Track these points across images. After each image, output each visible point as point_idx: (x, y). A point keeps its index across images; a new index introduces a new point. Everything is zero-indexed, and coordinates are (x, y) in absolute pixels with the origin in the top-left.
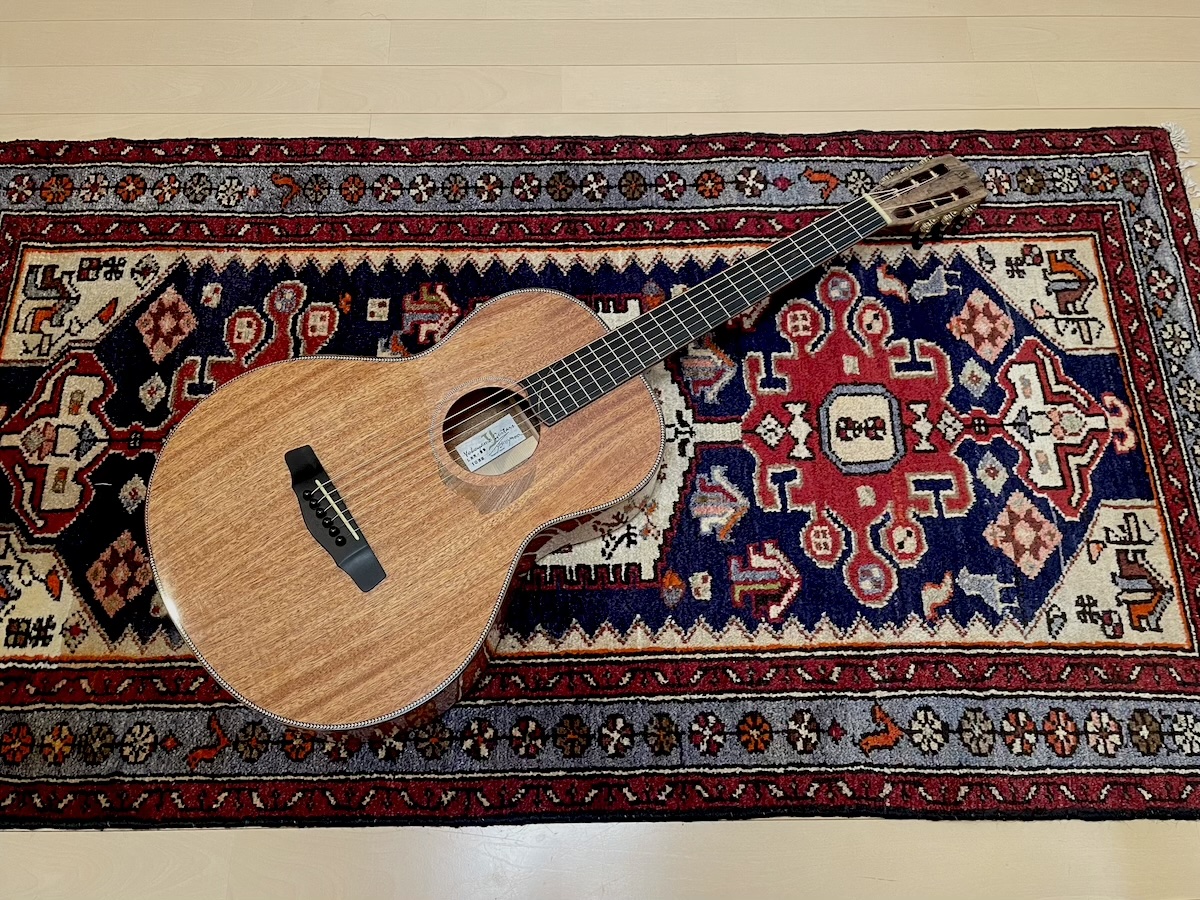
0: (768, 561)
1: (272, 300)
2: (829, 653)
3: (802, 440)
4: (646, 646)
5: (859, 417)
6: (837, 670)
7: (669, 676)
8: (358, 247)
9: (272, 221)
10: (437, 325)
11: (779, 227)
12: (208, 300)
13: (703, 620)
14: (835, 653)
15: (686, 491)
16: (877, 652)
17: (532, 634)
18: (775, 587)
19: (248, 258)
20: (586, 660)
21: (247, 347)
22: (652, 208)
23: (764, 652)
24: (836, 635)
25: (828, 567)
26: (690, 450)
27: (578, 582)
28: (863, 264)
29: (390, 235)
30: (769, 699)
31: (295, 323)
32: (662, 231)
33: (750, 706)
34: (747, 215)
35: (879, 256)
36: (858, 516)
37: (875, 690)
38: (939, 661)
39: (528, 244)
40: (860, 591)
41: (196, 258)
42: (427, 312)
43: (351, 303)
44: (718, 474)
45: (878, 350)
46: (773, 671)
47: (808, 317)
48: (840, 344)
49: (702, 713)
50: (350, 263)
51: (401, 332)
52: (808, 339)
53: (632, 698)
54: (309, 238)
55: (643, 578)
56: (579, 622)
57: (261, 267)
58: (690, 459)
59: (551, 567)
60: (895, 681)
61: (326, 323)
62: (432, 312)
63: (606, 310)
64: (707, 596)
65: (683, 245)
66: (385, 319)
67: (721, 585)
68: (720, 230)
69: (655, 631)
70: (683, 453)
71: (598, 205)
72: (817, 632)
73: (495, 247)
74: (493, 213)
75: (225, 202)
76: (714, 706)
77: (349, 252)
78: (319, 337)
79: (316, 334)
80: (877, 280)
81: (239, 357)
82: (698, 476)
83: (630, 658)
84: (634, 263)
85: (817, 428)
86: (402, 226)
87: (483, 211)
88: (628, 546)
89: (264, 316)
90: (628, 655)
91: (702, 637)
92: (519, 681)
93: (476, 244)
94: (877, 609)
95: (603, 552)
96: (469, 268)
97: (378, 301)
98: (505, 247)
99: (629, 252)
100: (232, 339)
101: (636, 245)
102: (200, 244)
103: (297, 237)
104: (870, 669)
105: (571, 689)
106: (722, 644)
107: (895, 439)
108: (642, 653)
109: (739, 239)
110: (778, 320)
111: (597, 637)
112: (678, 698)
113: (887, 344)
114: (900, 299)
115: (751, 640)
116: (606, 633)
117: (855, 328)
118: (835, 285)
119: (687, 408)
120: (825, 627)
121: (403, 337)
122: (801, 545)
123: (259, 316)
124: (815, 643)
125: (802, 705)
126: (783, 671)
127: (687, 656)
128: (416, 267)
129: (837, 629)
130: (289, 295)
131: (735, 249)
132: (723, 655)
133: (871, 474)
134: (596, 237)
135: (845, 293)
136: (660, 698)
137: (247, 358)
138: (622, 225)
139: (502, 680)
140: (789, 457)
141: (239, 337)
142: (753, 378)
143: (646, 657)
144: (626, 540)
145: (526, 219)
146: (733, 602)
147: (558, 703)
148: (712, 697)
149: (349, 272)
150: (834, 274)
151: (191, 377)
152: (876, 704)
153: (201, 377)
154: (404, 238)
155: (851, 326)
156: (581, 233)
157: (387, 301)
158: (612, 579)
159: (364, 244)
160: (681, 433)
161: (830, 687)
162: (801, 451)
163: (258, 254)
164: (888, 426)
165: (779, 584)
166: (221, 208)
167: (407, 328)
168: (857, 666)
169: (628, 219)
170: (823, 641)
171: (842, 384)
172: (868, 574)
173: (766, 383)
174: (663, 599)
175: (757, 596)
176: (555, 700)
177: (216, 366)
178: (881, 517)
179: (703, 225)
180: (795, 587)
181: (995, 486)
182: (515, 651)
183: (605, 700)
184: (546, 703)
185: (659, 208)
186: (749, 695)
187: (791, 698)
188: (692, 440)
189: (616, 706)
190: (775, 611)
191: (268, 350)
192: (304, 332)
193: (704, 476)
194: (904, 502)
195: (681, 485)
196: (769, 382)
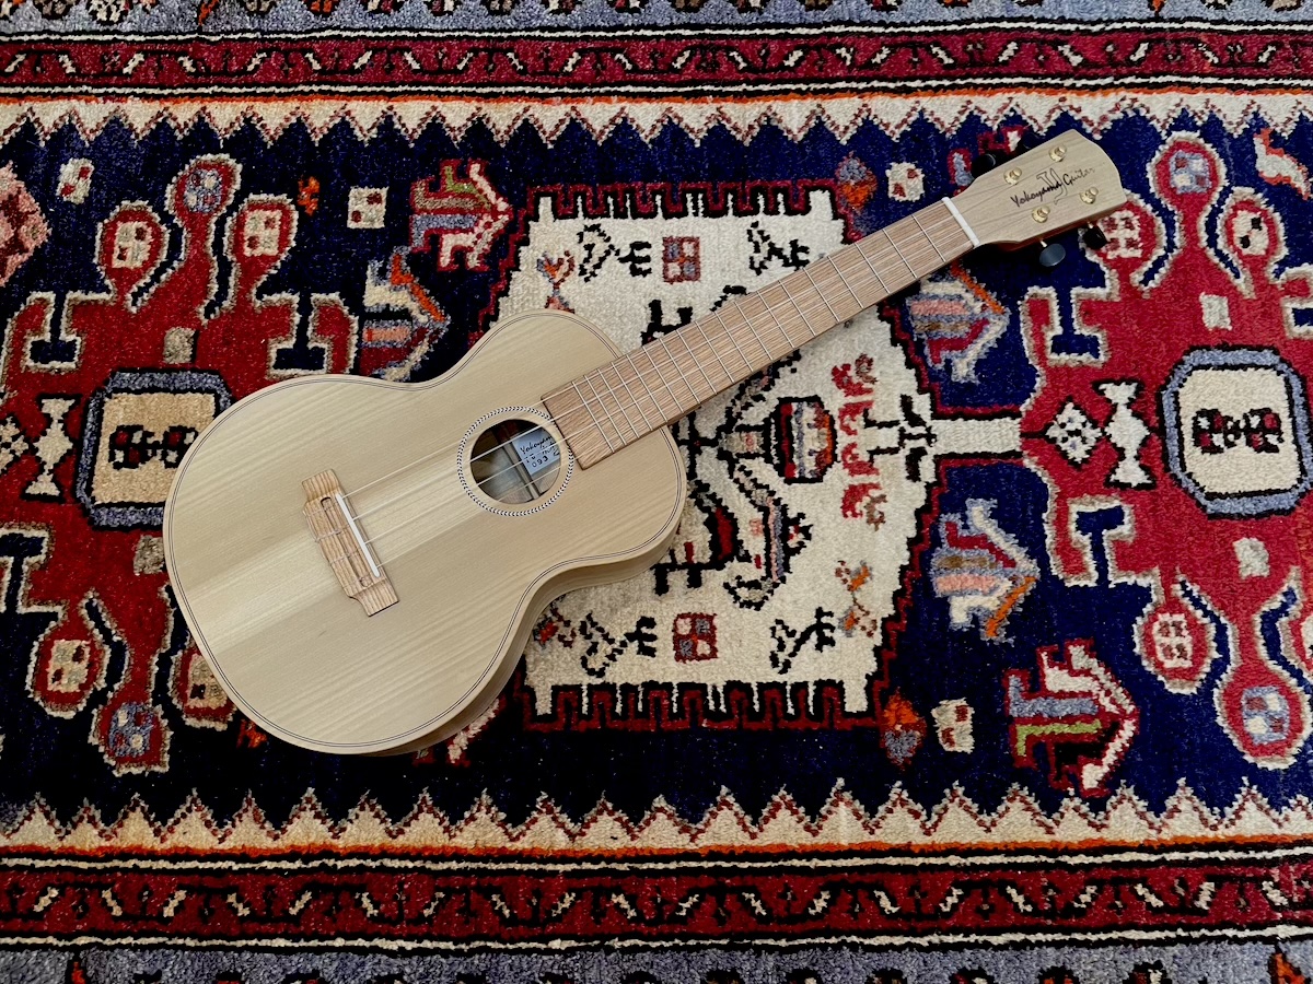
0: (1076, 680)
1: (180, 188)
2: (1193, 855)
3: (1131, 452)
4: (857, 840)
5: (1234, 409)
6: (1208, 887)
7: (901, 897)
8: (331, 95)
9: (180, 48)
10: (472, 237)
11: (1076, 60)
12: (68, 189)
13: (960, 791)
14: (1203, 855)
15: (922, 547)
16: (1279, 853)
17: (647, 814)
18: (1092, 728)
19: (139, 114)
20: (746, 865)
21: (136, 274)
22: (850, 23)
23: (1074, 853)
24: (1204, 821)
25: (1186, 691)
26: (927, 469)
27: (729, 715)
28: (1229, 128)
29: (388, 72)
30: (1087, 944)
31: (220, 233)
32: (869, 65)
33: (1051, 958)
34: (1020, 36)
35: (1256, 114)
36: (1238, 595)
37: (1274, 924)
39: (631, 89)
40: (1246, 737)
41: (50, 114)
42: (453, 211)
43: (319, 195)
44: (979, 515)
45: (1261, 284)
46: (1091, 890)
47: (1135, 222)
48: (1195, 273)
49: (963, 971)
50: (318, 124)
51: (407, 250)
52: (1135, 263)
53: (833, 940)
54: (244, 78)
55: (847, 709)
56: (733, 790)
57: (162, 130)
58: (928, 486)
59: (680, 685)
60: (1310, 907)
61: (276, 231)
62: (462, 212)
63: (771, 210)
64: (965, 744)
65: (908, 91)
66: (379, 225)
67: (992, 724)
68: (974, 64)
69: (872, 811)
70: (914, 475)
71: (754, 18)
72: (1170, 816)
73: (573, 95)
74: (569, 34)
75: (102, 16)
76: (985, 957)
77: (316, 102)
78: (264, 257)
79: (258, 252)
80: (1255, 157)
81: (121, 293)
82: (944, 518)
83: (828, 863)
84: (821, 124)
85: (1158, 430)
86: (408, 57)
87: (551, 29)
88: (819, 647)
89: (166, 218)
90: (823, 855)
91: (958, 824)
92: (625, 905)
93: (538, 90)
94: (1276, 772)
95: (774, 659)
96: (527, 132)
97: (367, 192)
98: (591, 94)
99: (810, 104)
100: (109, 260)
101: (823, 91)
102: (57, 90)
103: (223, 76)
104: (1266, 885)
105: (721, 921)
106: (995, 837)
107: (1299, 449)
108: (849, 853)
109: (1006, 80)
111: (766, 820)
112: (917, 940)
113: (1278, 274)
114: (1296, 191)
115: (1049, 831)
116: (783, 814)
117: (1221, 243)
118: (1181, 164)
119: (921, 391)
120: (1185, 806)
121: (413, 259)
122: (1137, 650)
123: (157, 218)
124: (1166, 835)
125: (1146, 955)
126: (1109, 890)
127: (933, 860)
128: (434, 129)
129: (1206, 810)
130: (210, 180)
131: (1000, 99)
132: (998, 859)
133: (1259, 516)
134: (752, 76)
135: (1200, 180)
136: (884, 940)
137: (136, 296)
138: (798, 54)
139: (596, 903)
140: (1108, 483)
141: (122, 257)
142: (1038, 335)
143: (857, 861)
144: (814, 636)
145: (624, 45)
146: (1014, 757)
147: (698, 948)
148: (981, 939)
149: (316, 139)
150: (1178, 145)
151: (38, 330)
152: (1278, 950)
153: (55, 330)
154: (414, 78)
155: (1212, 242)
156: (724, 68)
157: (384, 192)
158: (791, 711)
159: (342, 89)
160: (911, 437)
161: (1196, 920)
162: (1130, 472)
163: (156, 107)
164: (1286, 426)
165: (1098, 723)
166: (95, 26)
167: (419, 241)
168: (1243, 879)
169: (806, 44)
170: (1180, 832)
171: (1200, 348)
172: (1259, 705)
173: (1061, 345)
174: (886, 750)
175: (1058, 746)
176: (692, 942)
177: (80, 309)
178: (1280, 598)
179: (942, 54)
180: (1128, 730)
182: (615, 846)
183: (783, 943)
184: (676, 948)
185: (863, 24)
186: (1050, 937)
187: (1126, 942)
188: (932, 451)
189: (803, 954)
190: (1091, 775)
191: (173, 279)
192: (237, 249)
193: (955, 518)
195: (913, 533)
196: (1066, 343)
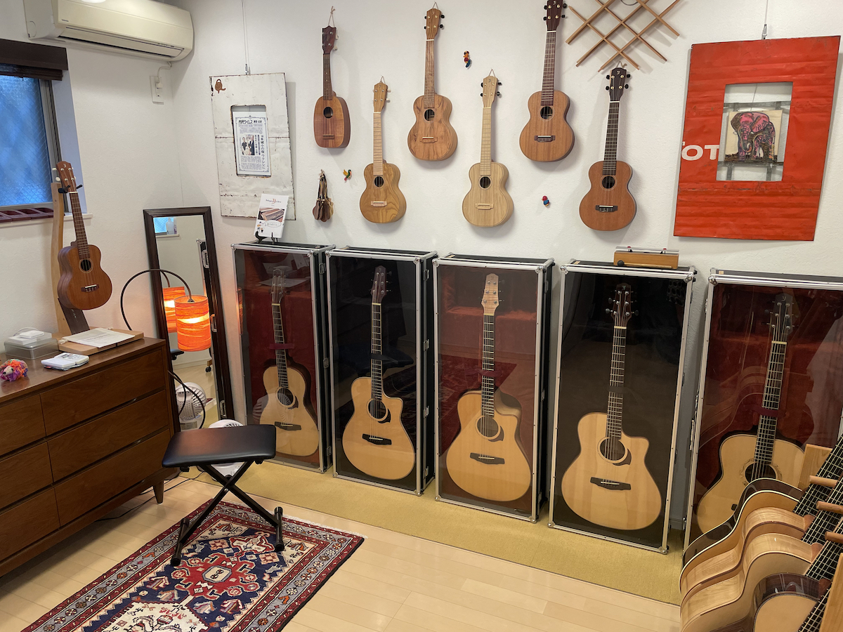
0: (228, 604)
2: (260, 601)
3: (207, 586)
5: (214, 573)
6: (264, 601)
13: (228, 621)
16: (268, 593)
22: (113, 589)
23: (247, 613)
25: (241, 593)
30: (258, 616)
32: (122, 590)
33: (256, 621)
34: (139, 572)
36: (236, 583)
38: (280, 583)
40: (252, 590)
46: (253, 613)
48: (193, 569)
52: (185, 574)
58: (188, 609)
60: (277, 592)
63: (128, 610)
64: (223, 619)
65: (131, 587)
67: (224, 615)
68: (137, 579)
70: (184, 610)
71: (97, 600)
76: (250, 627)
82: (194, 609)
84: (123, 599)
85: (208, 582)
91: (232, 623)
94: (259, 589)
99: (118, 599)
101: (119, 597)
104: (270, 596)
106: (238, 620)
107: (226, 569)
109: (144, 576)
110: (173, 578)
114: (196, 555)
115: (242, 614)
117: (193, 565)
119: (174, 604)
120: (253, 600)
122: (231, 596)
124: (255, 603)
125: (266, 611)
126: (255, 611)
129: (256, 598)
131: (145, 578)
132: (240, 621)
133: (229, 577)
134: (105, 604)
140: (209, 590)
142: (182, 588)
146: (230, 614)
148: (247, 626)
152: (278, 597)
155: (191, 566)
156: (100, 606)
160: (179, 608)
161: (267, 604)
162: (209, 587)
164: (222, 569)
165: (235, 604)
168: (267, 598)
169: (109, 595)
170: (256, 601)
171: (203, 573)
172: (250, 587)
173: (186, 587)
174: (215, 628)
175: (234, 609)
178: (241, 579)
179: (131, 582)
180: (239, 601)
181: (254, 557)
185: (115, 588)
186: (254, 620)
187: (262, 612)
190: (241, 607)
193: (195, 607)
194: (242, 575)
195: (192, 613)
